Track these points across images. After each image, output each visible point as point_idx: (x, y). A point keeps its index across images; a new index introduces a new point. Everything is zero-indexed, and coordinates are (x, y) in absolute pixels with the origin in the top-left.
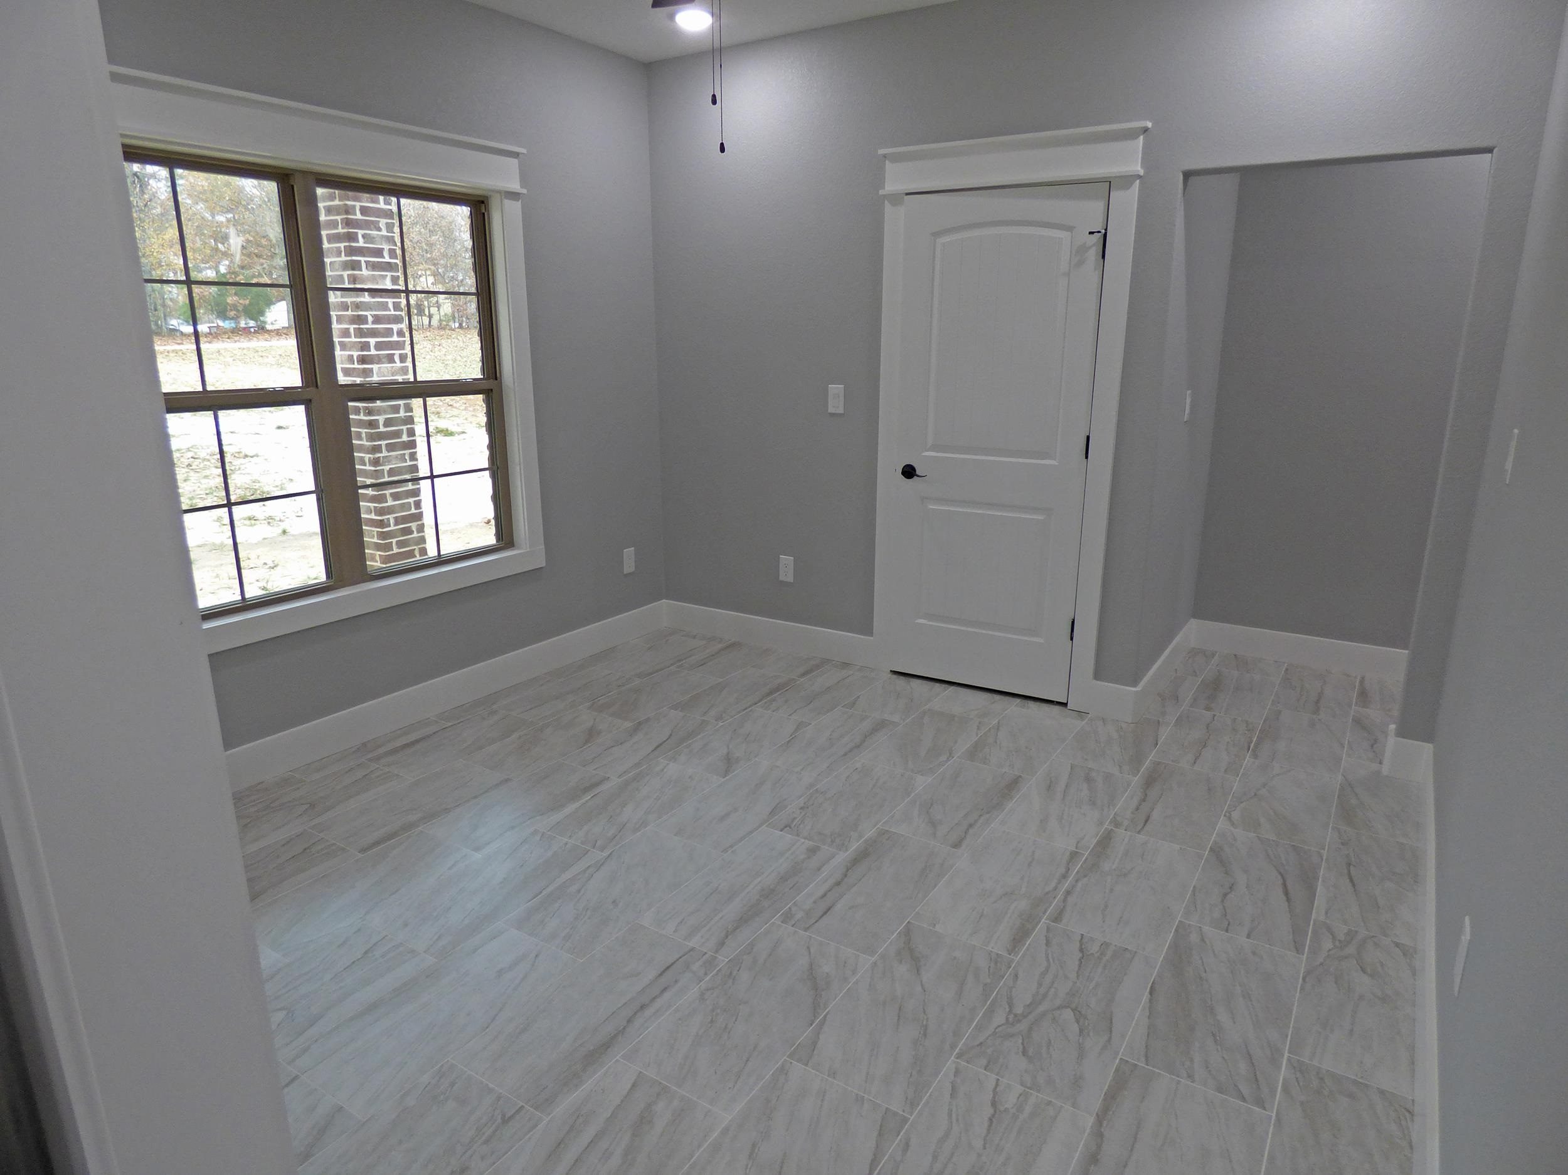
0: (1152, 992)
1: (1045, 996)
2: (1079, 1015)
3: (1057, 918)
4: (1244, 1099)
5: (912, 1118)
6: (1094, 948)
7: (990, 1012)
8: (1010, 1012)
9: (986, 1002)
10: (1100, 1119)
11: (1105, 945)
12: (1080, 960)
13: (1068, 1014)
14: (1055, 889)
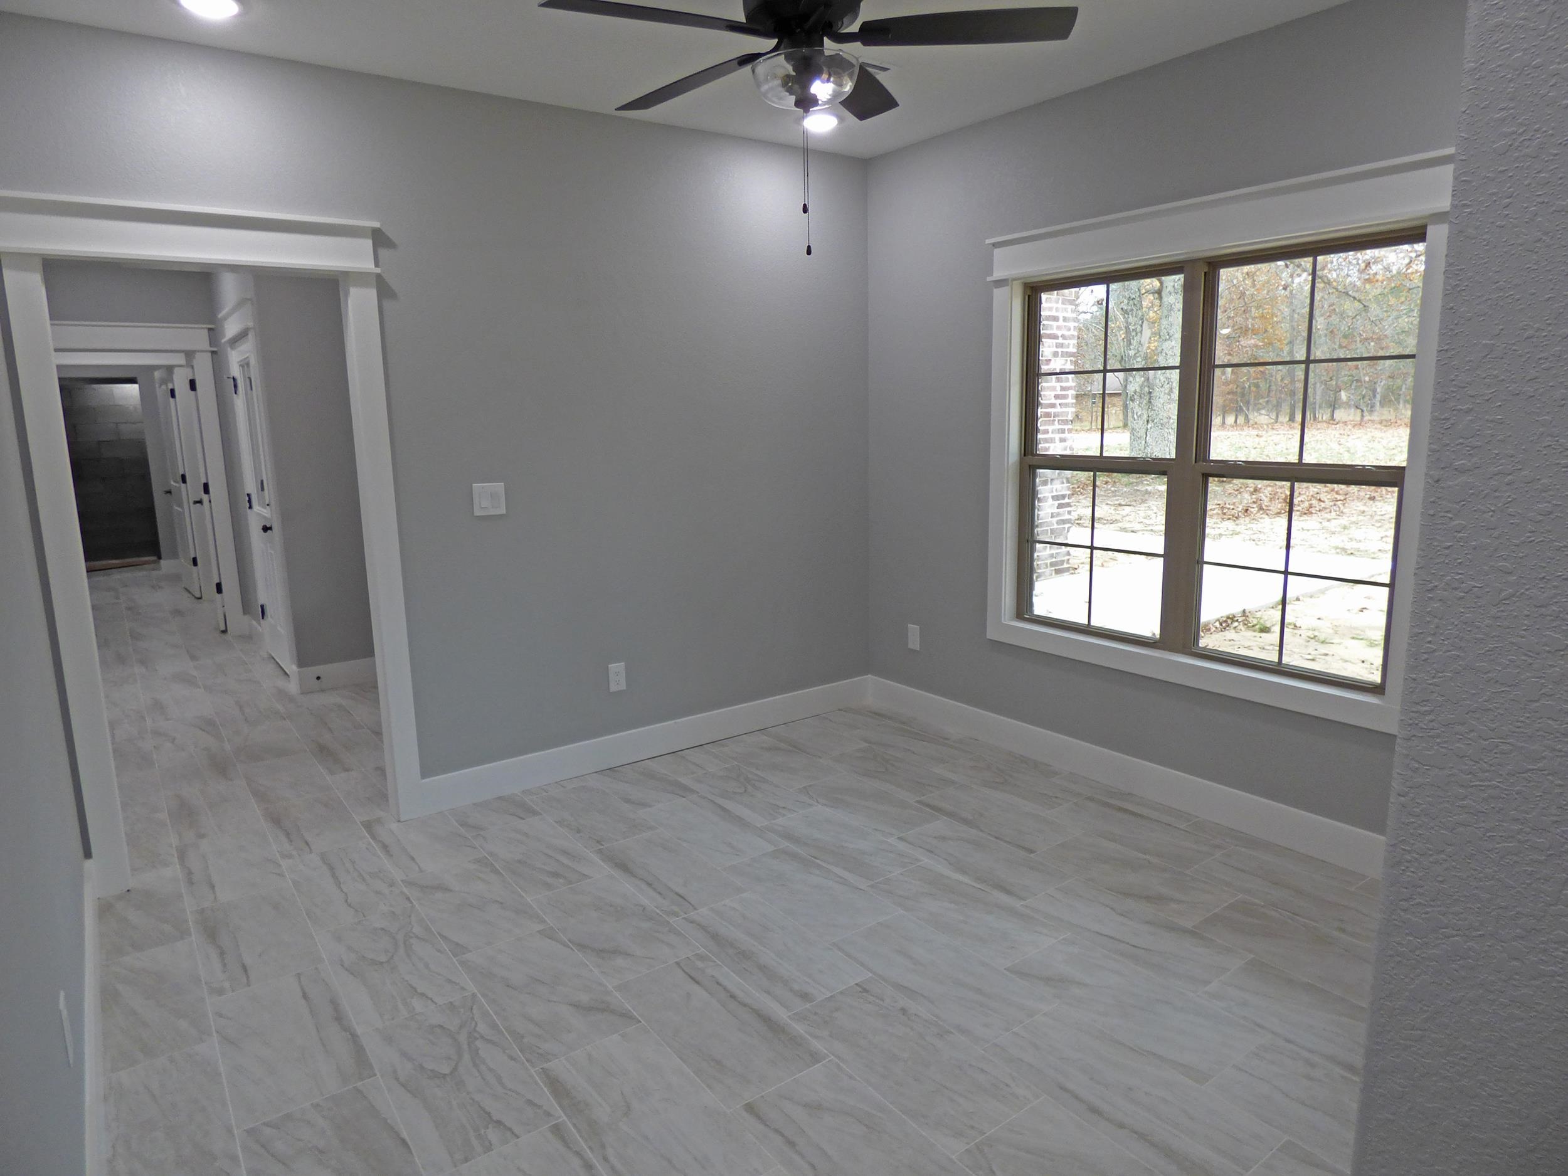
0: (404, 1142)
1: (475, 1065)
2: (436, 1075)
3: (557, 1130)
4: (267, 1124)
5: (454, 960)
6: (492, 1134)
7: (494, 1026)
8: (482, 1037)
9: (506, 1030)
10: (354, 1037)
11: (488, 1148)
12: (489, 1114)
13: (445, 1069)
14: (605, 1159)
